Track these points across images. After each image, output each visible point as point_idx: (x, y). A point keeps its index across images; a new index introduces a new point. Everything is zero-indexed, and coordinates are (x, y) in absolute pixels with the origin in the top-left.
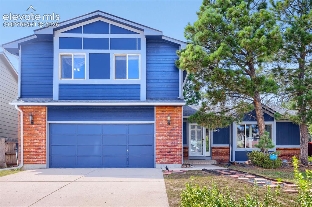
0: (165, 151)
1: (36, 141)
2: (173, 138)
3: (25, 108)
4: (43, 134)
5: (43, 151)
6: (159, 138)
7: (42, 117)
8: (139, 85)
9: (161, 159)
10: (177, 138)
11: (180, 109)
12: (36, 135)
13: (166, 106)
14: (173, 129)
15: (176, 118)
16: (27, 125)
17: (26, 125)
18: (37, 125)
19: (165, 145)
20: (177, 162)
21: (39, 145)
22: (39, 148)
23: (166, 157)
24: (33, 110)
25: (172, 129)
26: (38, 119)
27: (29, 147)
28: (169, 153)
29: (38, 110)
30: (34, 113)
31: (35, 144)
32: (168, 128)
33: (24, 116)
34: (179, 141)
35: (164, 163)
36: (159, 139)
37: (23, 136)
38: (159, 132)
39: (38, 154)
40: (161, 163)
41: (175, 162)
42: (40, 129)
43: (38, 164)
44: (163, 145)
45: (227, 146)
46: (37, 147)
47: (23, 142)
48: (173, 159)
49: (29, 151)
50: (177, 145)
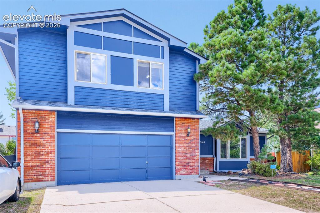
0: (184, 163)
1: (42, 153)
2: (191, 150)
3: (26, 113)
4: (52, 145)
5: (51, 166)
6: (179, 149)
7: (50, 125)
8: (163, 95)
9: (181, 170)
10: (195, 150)
11: (198, 121)
12: (42, 146)
13: (185, 118)
14: (192, 141)
15: (194, 130)
16: (30, 133)
17: (28, 133)
18: (44, 133)
19: (184, 157)
20: (195, 173)
21: (46, 158)
22: (46, 162)
23: (185, 168)
24: (38, 115)
25: (190, 141)
26: (44, 126)
27: (31, 160)
28: (187, 164)
29: (44, 115)
30: (39, 119)
31: (41, 157)
32: (187, 139)
33: (25, 122)
34: (196, 152)
35: (183, 174)
36: (179, 151)
37: (24, 148)
38: (179, 144)
39: (44, 170)
40: (181, 174)
41: (193, 173)
42: (48, 139)
43: (44, 181)
44: (183, 157)
45: (211, 156)
46: (43, 160)
47: (24, 155)
48: (191, 170)
49: (31, 166)
50: (195, 157)
